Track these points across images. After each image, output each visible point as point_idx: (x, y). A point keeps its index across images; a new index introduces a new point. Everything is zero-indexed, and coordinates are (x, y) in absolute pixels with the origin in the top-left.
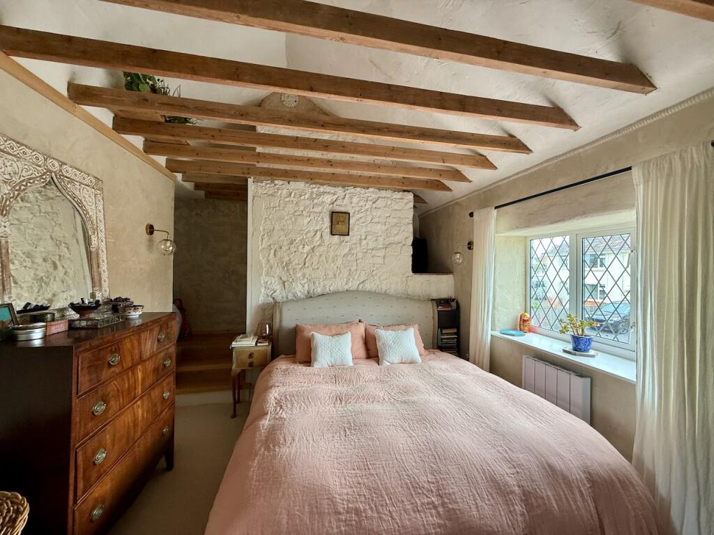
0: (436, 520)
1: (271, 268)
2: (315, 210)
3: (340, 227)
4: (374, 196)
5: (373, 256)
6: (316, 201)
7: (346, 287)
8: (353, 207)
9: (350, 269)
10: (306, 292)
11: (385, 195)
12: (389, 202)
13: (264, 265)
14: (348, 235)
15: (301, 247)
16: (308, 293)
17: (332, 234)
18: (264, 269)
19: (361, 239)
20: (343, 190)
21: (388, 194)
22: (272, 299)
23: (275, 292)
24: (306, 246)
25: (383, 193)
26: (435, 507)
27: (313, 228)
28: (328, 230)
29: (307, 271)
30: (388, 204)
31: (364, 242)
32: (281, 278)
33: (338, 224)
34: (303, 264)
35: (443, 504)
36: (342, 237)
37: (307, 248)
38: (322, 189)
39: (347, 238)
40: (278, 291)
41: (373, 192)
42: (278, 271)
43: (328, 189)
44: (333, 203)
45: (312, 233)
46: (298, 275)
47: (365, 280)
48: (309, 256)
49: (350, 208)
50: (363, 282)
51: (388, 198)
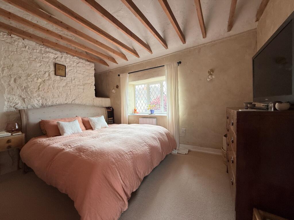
0: (147, 147)
1: (12, 89)
2: (44, 60)
3: (61, 72)
4: (77, 61)
5: (78, 88)
6: (44, 55)
7: (66, 102)
8: (67, 63)
9: (67, 94)
10: (41, 105)
11: (82, 62)
12: (84, 65)
13: (6, 87)
14: (65, 77)
15: (36, 79)
16: (42, 105)
17: (55, 74)
18: (6, 90)
19: (72, 80)
20: (61, 53)
21: (84, 61)
22: (14, 109)
23: (17, 104)
24: (39, 79)
25: (81, 61)
26: (146, 145)
27: (43, 69)
28: (53, 72)
29: (41, 93)
30: (84, 66)
31: (73, 81)
32: (21, 96)
33: (59, 70)
34: (37, 89)
35: (147, 144)
36: (61, 77)
37: (40, 80)
38: (48, 50)
39: (64, 78)
40: (19, 104)
41: (76, 59)
42: (18, 92)
43: (52, 51)
44: (55, 59)
45: (43, 73)
46: (35, 95)
47: (75, 99)
48: (42, 85)
49: (66, 64)
50: (74, 100)
51: (84, 63)
